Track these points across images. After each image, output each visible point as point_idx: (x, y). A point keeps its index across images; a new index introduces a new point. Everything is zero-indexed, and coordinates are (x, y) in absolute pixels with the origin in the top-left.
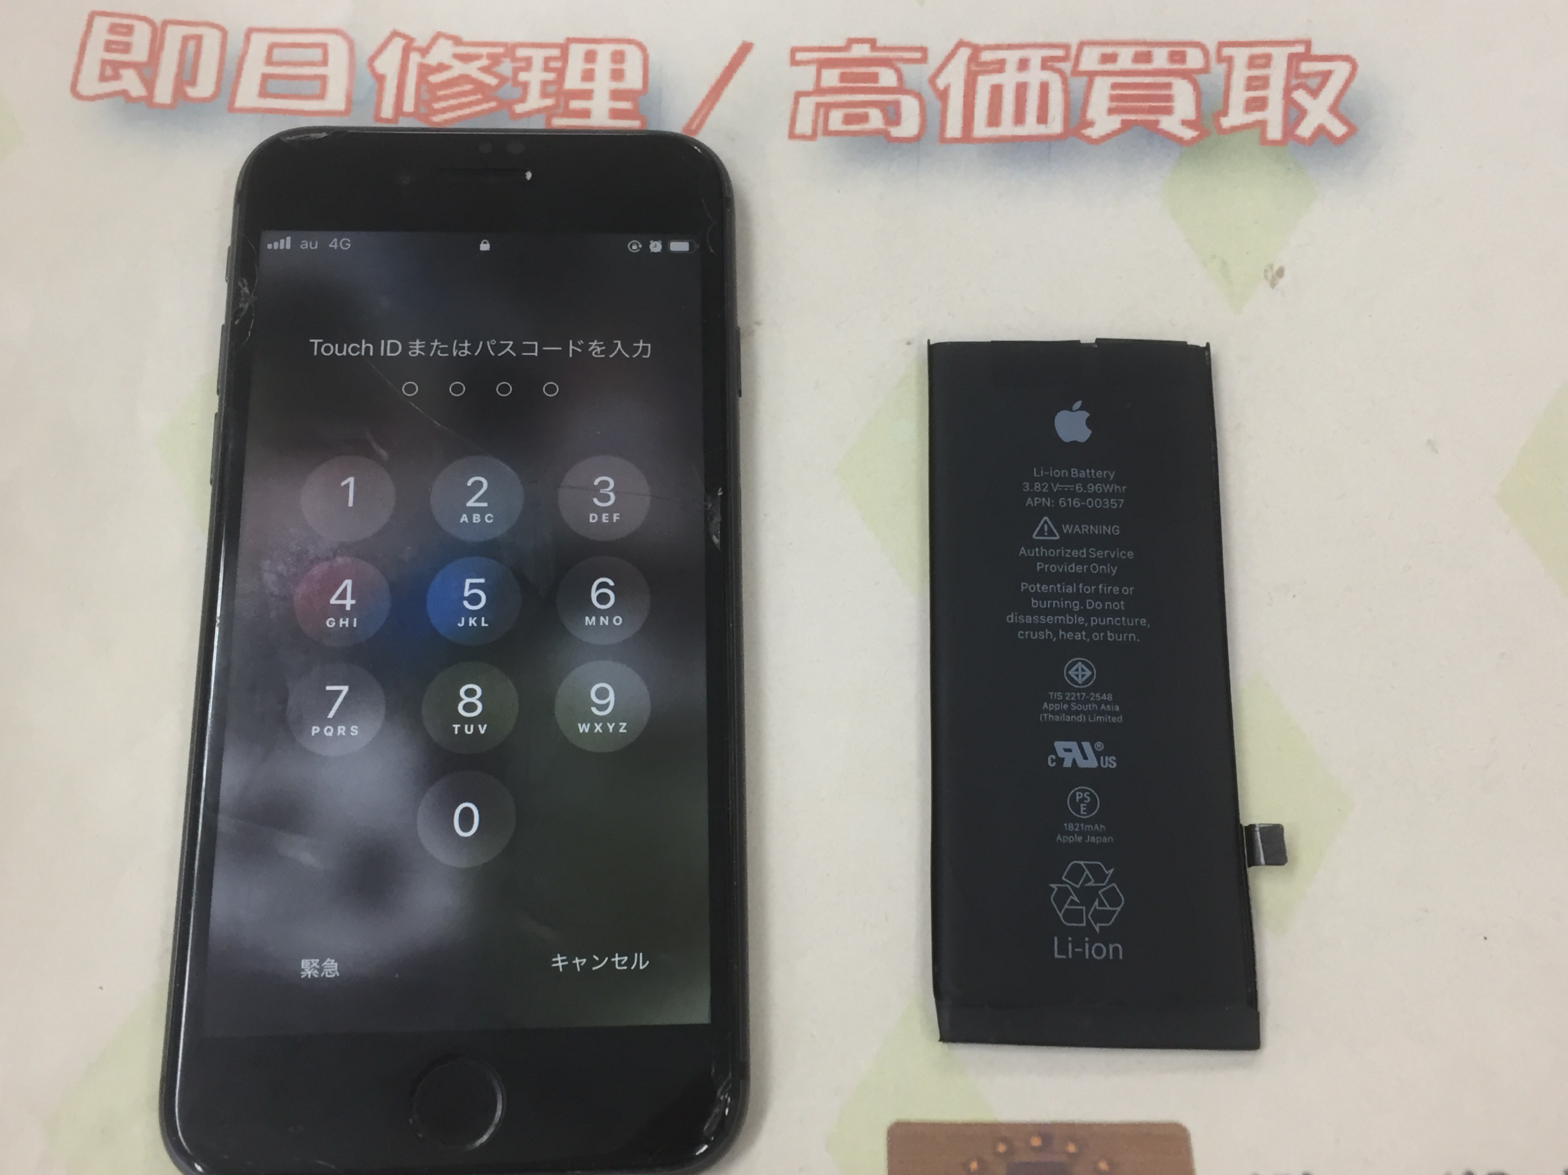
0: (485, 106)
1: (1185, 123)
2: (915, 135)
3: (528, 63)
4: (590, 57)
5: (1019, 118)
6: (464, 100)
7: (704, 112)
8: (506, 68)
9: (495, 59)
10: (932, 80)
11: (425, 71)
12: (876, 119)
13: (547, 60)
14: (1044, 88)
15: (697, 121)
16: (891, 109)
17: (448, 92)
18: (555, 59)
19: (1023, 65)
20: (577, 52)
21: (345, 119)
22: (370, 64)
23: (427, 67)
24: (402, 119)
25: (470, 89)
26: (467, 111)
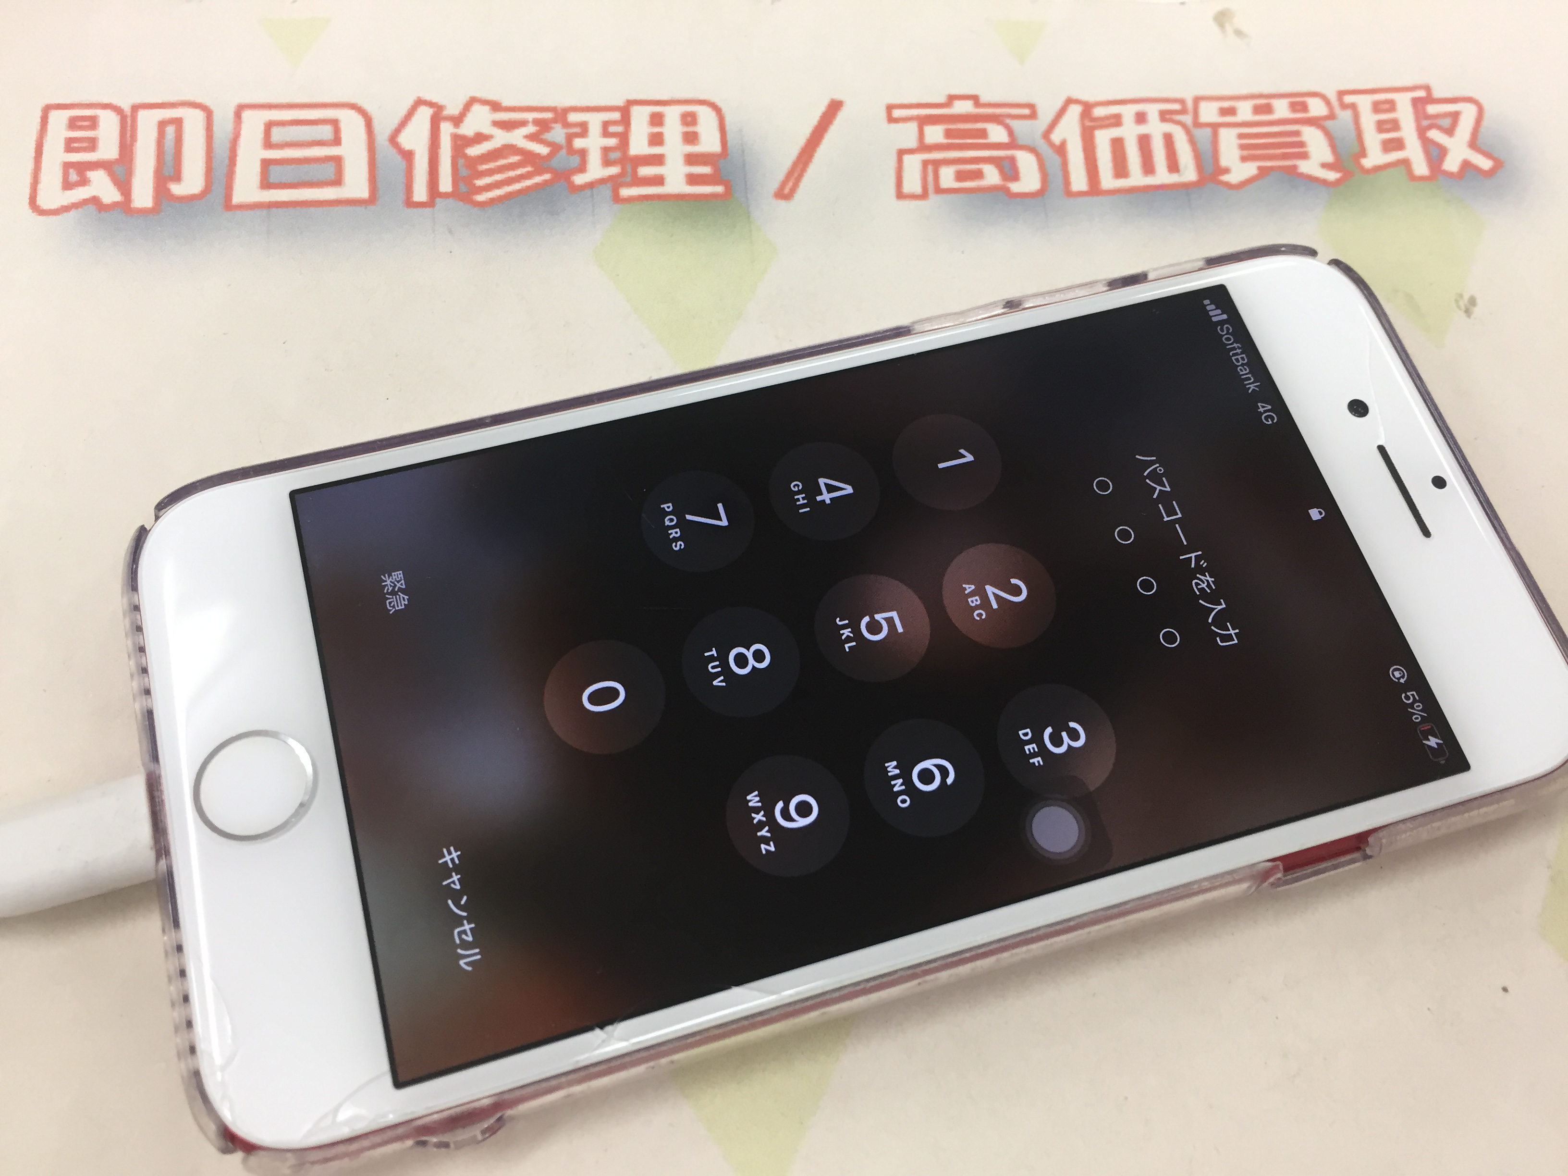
0: (538, 179)
1: (1325, 166)
2: (1038, 190)
3: (583, 129)
4: (657, 120)
5: (1148, 167)
6: (512, 174)
7: (796, 175)
8: (558, 134)
9: (544, 126)
10: (1047, 135)
11: (460, 143)
12: (992, 176)
13: (606, 125)
14: (1168, 139)
15: (790, 184)
16: (1006, 165)
17: (491, 165)
18: (615, 123)
19: (1141, 119)
20: (640, 117)
21: (371, 208)
22: (393, 139)
23: (463, 138)
24: (438, 200)
25: (518, 160)
26: (517, 186)
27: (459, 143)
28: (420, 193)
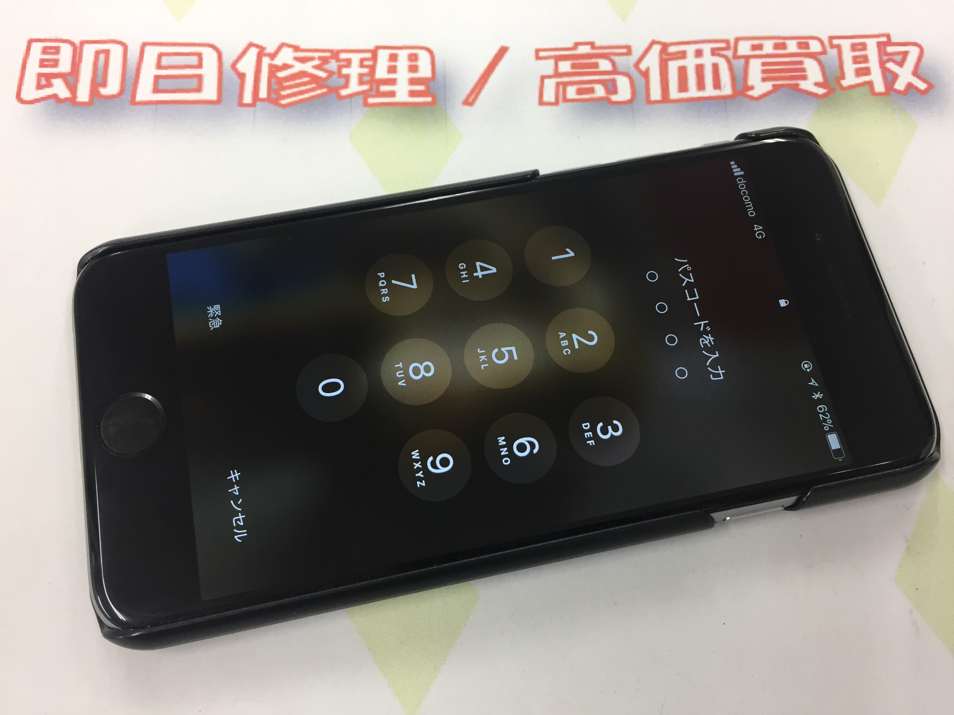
0: (319, 92)
1: (817, 84)
2: (629, 100)
3: (348, 63)
4: (393, 58)
5: (701, 86)
6: (303, 88)
7: (477, 91)
8: (333, 65)
9: (325, 60)
10: (637, 65)
12: (600, 91)
13: (362, 60)
14: (715, 68)
15: (473, 96)
16: (610, 84)
17: (292, 83)
18: (368, 59)
19: (699, 53)
20: (383, 55)
21: (217, 106)
22: (234, 66)
23: (276, 66)
24: (258, 103)
25: (308, 80)
26: (306, 96)
27: (273, 69)
28: (248, 98)
